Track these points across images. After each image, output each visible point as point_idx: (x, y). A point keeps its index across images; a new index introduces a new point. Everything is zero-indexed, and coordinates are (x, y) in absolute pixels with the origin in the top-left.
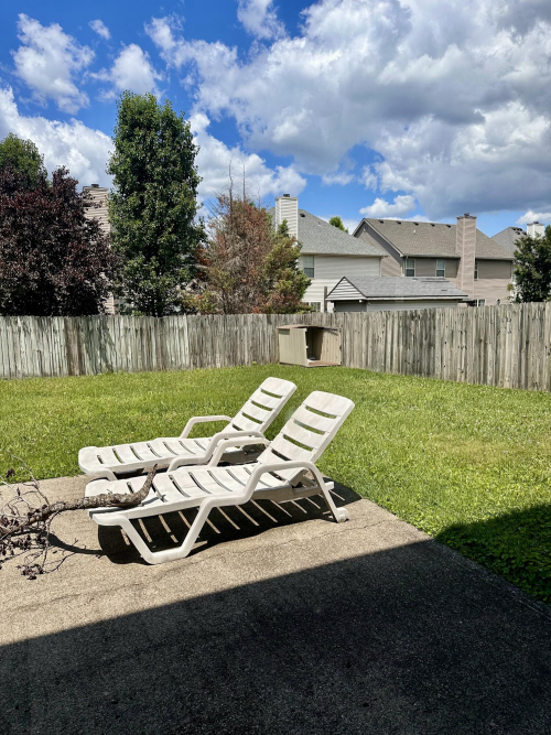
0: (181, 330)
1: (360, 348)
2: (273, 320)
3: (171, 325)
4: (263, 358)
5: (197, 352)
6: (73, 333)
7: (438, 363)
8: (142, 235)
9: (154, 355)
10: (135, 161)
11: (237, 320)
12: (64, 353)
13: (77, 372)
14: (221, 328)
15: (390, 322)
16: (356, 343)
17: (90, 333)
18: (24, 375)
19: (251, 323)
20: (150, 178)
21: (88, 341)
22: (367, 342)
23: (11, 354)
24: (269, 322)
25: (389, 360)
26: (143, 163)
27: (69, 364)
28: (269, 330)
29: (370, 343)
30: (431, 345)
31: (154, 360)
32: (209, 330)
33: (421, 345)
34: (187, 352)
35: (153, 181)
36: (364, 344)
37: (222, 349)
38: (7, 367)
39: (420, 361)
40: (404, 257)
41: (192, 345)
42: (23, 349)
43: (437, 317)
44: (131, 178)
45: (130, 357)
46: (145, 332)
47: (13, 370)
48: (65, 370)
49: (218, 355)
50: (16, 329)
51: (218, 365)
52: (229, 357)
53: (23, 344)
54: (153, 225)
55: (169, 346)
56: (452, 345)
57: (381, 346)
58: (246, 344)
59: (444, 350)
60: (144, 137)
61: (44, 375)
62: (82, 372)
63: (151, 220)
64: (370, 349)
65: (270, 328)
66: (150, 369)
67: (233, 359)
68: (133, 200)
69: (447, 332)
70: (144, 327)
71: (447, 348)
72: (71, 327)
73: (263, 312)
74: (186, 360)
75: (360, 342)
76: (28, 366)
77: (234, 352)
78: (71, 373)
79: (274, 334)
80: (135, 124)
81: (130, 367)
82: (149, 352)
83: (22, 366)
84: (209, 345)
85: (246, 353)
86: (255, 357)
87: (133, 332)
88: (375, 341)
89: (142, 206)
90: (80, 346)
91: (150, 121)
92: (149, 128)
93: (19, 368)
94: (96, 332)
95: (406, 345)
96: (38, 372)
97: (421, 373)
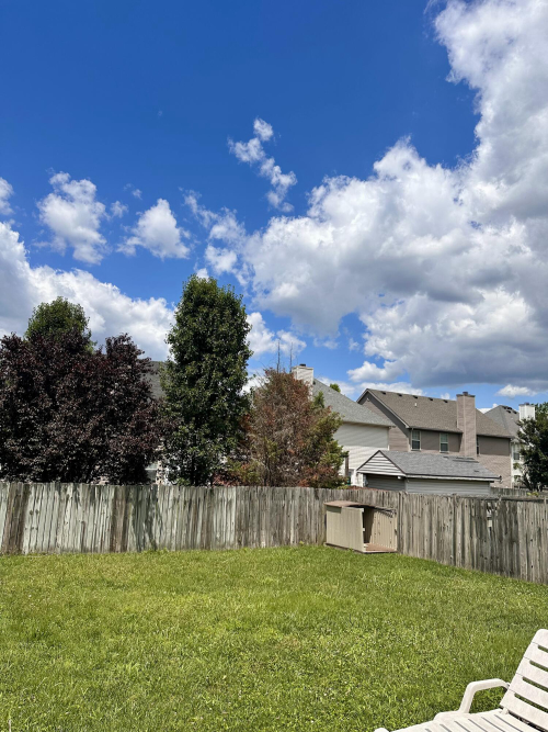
0: (230, 503)
1: (422, 536)
2: (320, 495)
3: (220, 496)
4: (309, 537)
5: (243, 527)
6: (122, 503)
7: (524, 563)
8: (197, 402)
9: (199, 531)
10: (197, 334)
11: (285, 493)
12: (108, 526)
13: (118, 547)
14: (269, 502)
15: (459, 510)
16: (416, 528)
17: (138, 504)
18: (63, 550)
19: (298, 498)
20: (210, 351)
21: (136, 513)
22: (431, 528)
23: (53, 524)
24: (317, 497)
25: (459, 552)
26: (204, 336)
27: (112, 539)
28: (316, 505)
29: (434, 531)
30: (513, 541)
31: (199, 535)
32: (257, 503)
33: (501, 539)
34: (233, 528)
35: (212, 353)
36: (426, 532)
37: (269, 524)
38: (46, 539)
39: (500, 556)
40: (410, 429)
41: (239, 520)
42: (67, 520)
43: (519, 511)
44: (192, 348)
45: (174, 532)
46: (193, 505)
47: (52, 543)
48: (107, 545)
49: (263, 532)
50: (64, 497)
51: (263, 544)
52: (275, 535)
53: (68, 514)
54: (209, 394)
55: (215, 520)
56: (540, 544)
57: (448, 535)
58: (293, 520)
59: (530, 548)
60: (207, 314)
61: (84, 550)
62: (124, 549)
63: (207, 388)
64: (434, 538)
65: (317, 502)
66: (193, 546)
67: (279, 538)
68: (190, 369)
69: (533, 529)
70: (194, 498)
71: (533, 546)
72: (120, 496)
73: (311, 486)
74: (230, 537)
75: (421, 528)
76: (69, 540)
77: (280, 528)
78: (112, 549)
79: (321, 511)
80: (199, 302)
81: (174, 543)
82: (195, 526)
83: (63, 540)
84: (255, 521)
85: (292, 531)
86: (301, 535)
87: (181, 503)
88: (440, 529)
89: (199, 376)
90: (126, 518)
91: (214, 301)
92: (211, 306)
93: (59, 542)
94: (145, 504)
95: (481, 537)
96: (78, 547)
97: (502, 571)
